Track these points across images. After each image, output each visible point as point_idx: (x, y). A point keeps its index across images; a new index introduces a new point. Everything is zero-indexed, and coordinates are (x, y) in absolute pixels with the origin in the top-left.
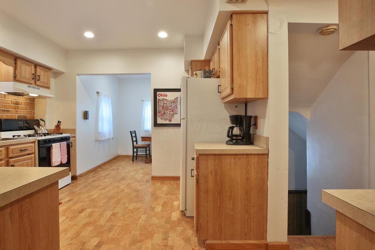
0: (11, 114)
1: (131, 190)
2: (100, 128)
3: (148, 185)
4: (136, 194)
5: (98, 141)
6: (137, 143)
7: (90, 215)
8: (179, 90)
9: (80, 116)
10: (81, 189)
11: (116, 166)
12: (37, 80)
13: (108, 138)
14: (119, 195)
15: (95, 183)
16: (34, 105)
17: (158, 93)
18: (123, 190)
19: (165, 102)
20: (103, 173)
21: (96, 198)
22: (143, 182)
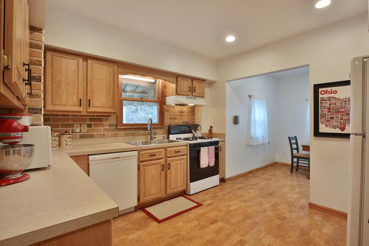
0: (177, 121)
1: (274, 214)
2: (252, 132)
3: (302, 213)
4: (278, 222)
5: (249, 145)
6: (298, 152)
7: (218, 232)
8: (347, 83)
9: (229, 120)
10: (224, 195)
11: (269, 176)
12: (193, 92)
13: (262, 143)
14: (257, 217)
15: (240, 191)
16: (194, 113)
17: (320, 90)
18: (264, 211)
19: (333, 101)
20: (252, 181)
21: (232, 211)
22: (296, 207)
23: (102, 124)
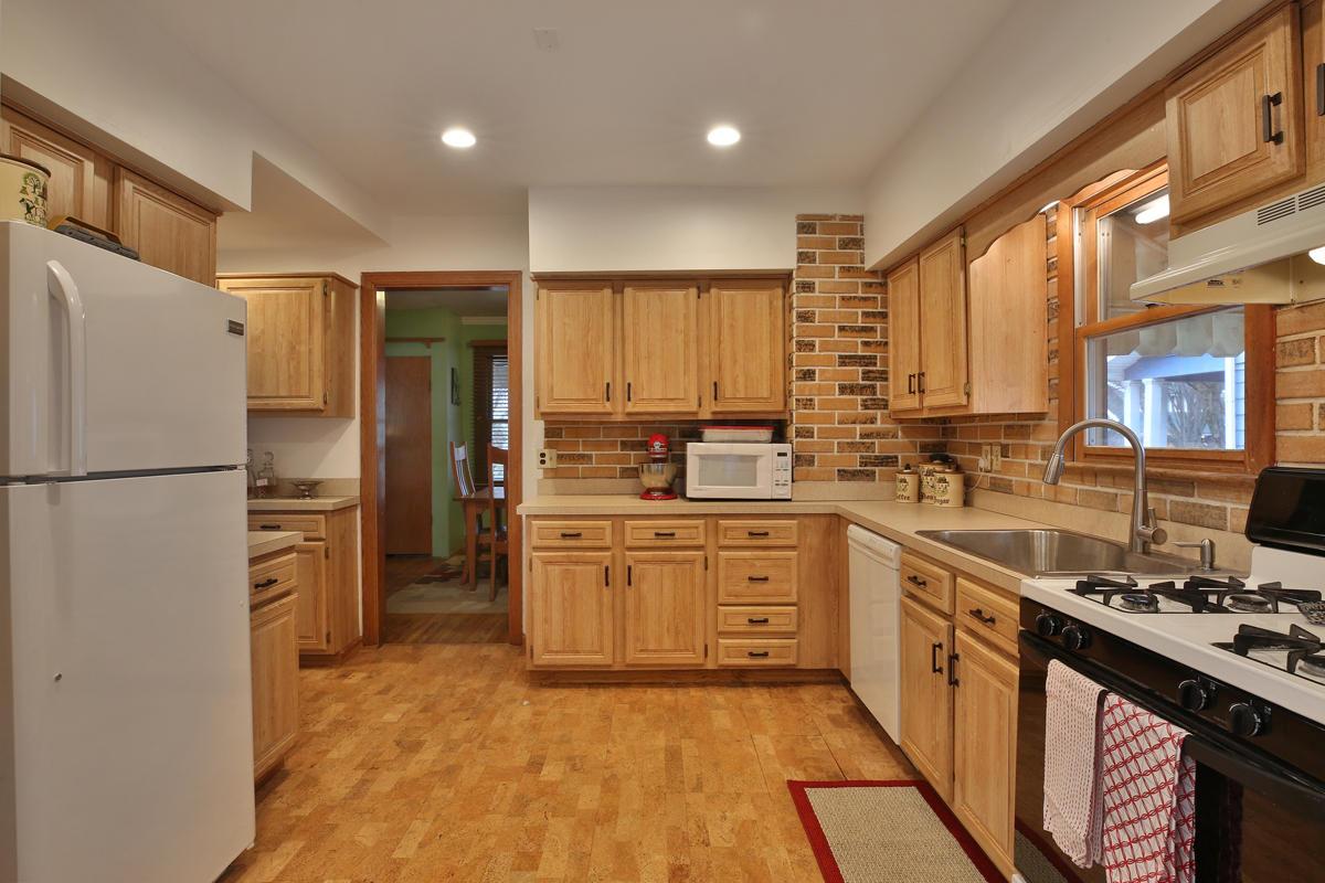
23: (1026, 445)
